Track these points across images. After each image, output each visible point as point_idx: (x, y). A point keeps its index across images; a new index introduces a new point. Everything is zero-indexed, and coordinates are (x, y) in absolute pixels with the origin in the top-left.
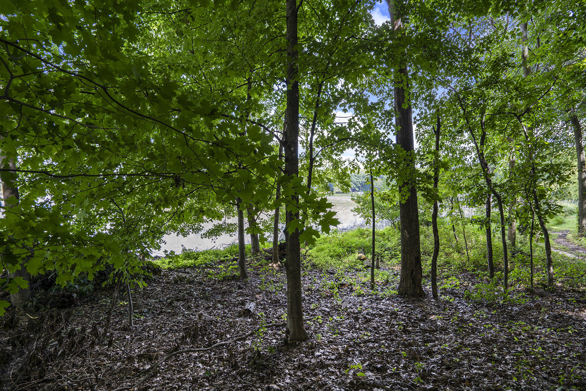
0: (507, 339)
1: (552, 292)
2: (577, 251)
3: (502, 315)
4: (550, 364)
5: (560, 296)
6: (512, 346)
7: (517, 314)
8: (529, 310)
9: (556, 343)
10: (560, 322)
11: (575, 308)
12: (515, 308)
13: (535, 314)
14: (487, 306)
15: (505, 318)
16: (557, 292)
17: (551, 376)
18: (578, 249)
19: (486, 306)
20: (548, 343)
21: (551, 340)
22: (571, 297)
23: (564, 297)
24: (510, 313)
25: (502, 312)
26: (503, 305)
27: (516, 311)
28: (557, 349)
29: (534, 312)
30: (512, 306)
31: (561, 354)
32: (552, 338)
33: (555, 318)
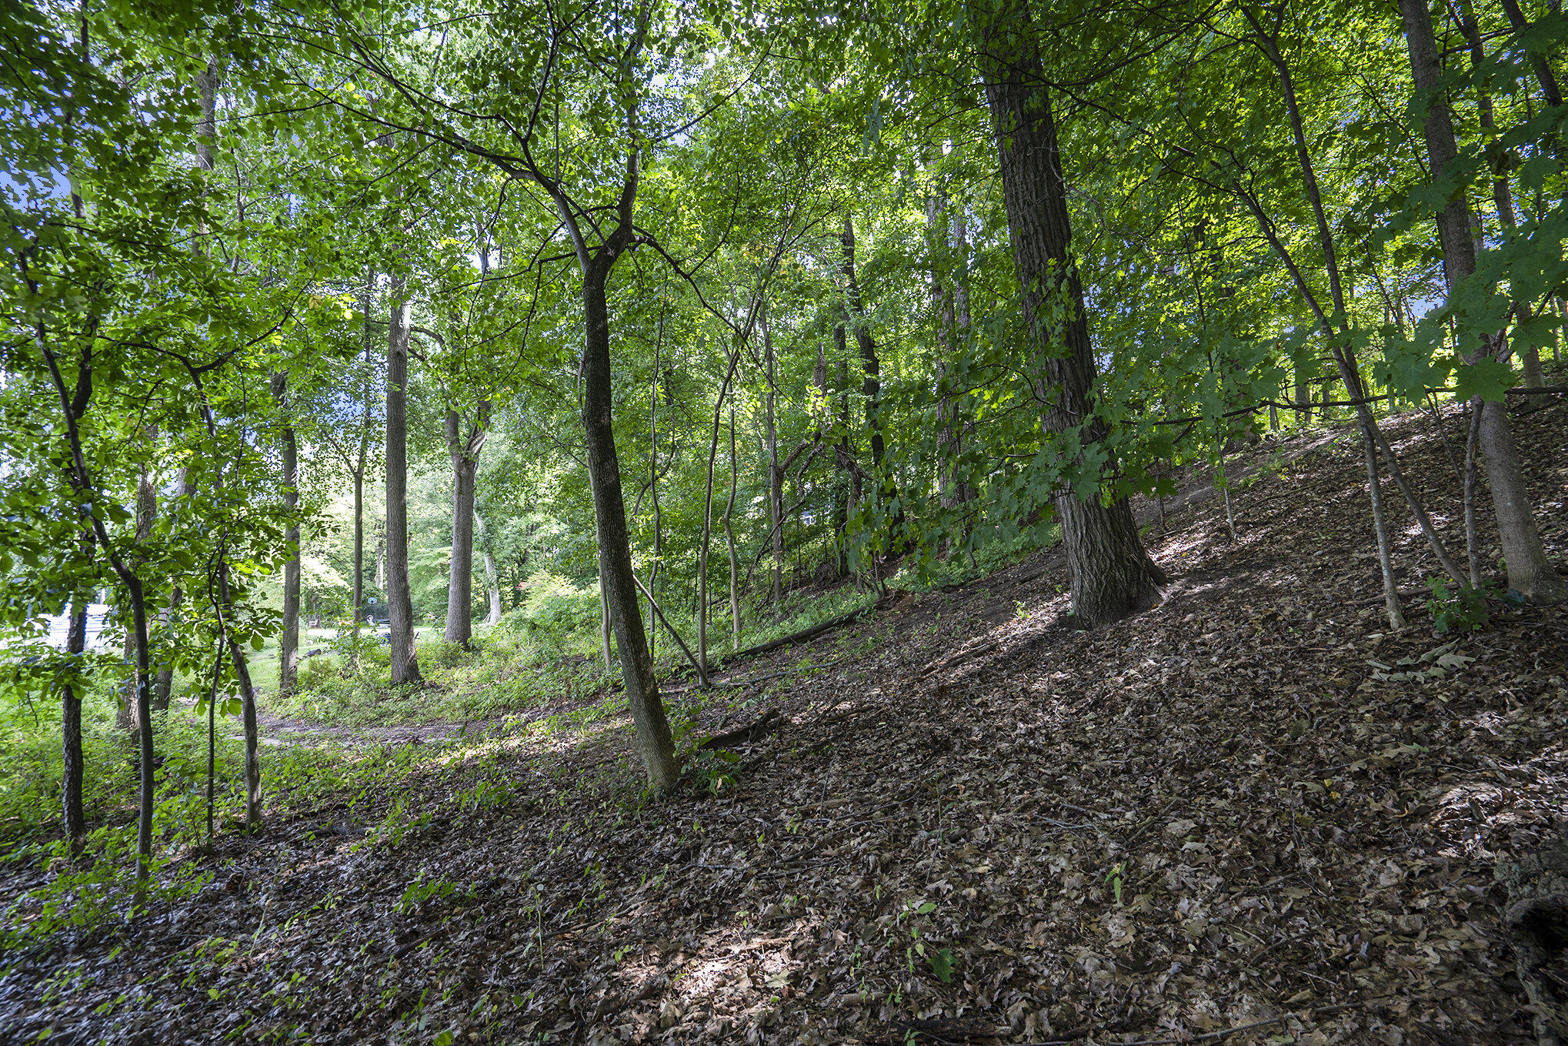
0: (184, 1011)
1: (258, 836)
2: (282, 730)
3: (140, 952)
4: (323, 1002)
5: (278, 839)
6: (208, 1020)
7: (187, 927)
8: (215, 904)
9: (308, 948)
10: (298, 898)
11: (315, 852)
12: (176, 915)
13: (234, 904)
14: (82, 948)
15: (155, 954)
16: (269, 832)
17: (337, 1030)
18: (282, 726)
19: (75, 952)
20: (292, 959)
21: (297, 948)
22: (301, 832)
23: (285, 838)
24: (163, 934)
25: (138, 942)
26: (134, 921)
27: (180, 921)
28: (320, 960)
29: (229, 903)
30: (167, 911)
31: (332, 966)
32: (296, 942)
33: (284, 893)
